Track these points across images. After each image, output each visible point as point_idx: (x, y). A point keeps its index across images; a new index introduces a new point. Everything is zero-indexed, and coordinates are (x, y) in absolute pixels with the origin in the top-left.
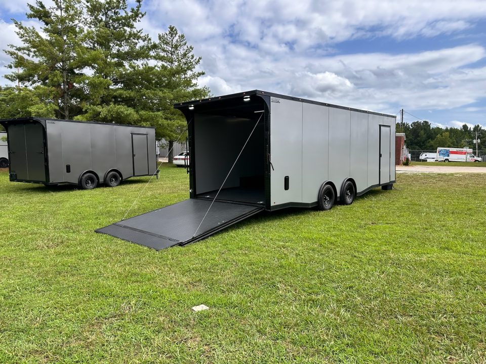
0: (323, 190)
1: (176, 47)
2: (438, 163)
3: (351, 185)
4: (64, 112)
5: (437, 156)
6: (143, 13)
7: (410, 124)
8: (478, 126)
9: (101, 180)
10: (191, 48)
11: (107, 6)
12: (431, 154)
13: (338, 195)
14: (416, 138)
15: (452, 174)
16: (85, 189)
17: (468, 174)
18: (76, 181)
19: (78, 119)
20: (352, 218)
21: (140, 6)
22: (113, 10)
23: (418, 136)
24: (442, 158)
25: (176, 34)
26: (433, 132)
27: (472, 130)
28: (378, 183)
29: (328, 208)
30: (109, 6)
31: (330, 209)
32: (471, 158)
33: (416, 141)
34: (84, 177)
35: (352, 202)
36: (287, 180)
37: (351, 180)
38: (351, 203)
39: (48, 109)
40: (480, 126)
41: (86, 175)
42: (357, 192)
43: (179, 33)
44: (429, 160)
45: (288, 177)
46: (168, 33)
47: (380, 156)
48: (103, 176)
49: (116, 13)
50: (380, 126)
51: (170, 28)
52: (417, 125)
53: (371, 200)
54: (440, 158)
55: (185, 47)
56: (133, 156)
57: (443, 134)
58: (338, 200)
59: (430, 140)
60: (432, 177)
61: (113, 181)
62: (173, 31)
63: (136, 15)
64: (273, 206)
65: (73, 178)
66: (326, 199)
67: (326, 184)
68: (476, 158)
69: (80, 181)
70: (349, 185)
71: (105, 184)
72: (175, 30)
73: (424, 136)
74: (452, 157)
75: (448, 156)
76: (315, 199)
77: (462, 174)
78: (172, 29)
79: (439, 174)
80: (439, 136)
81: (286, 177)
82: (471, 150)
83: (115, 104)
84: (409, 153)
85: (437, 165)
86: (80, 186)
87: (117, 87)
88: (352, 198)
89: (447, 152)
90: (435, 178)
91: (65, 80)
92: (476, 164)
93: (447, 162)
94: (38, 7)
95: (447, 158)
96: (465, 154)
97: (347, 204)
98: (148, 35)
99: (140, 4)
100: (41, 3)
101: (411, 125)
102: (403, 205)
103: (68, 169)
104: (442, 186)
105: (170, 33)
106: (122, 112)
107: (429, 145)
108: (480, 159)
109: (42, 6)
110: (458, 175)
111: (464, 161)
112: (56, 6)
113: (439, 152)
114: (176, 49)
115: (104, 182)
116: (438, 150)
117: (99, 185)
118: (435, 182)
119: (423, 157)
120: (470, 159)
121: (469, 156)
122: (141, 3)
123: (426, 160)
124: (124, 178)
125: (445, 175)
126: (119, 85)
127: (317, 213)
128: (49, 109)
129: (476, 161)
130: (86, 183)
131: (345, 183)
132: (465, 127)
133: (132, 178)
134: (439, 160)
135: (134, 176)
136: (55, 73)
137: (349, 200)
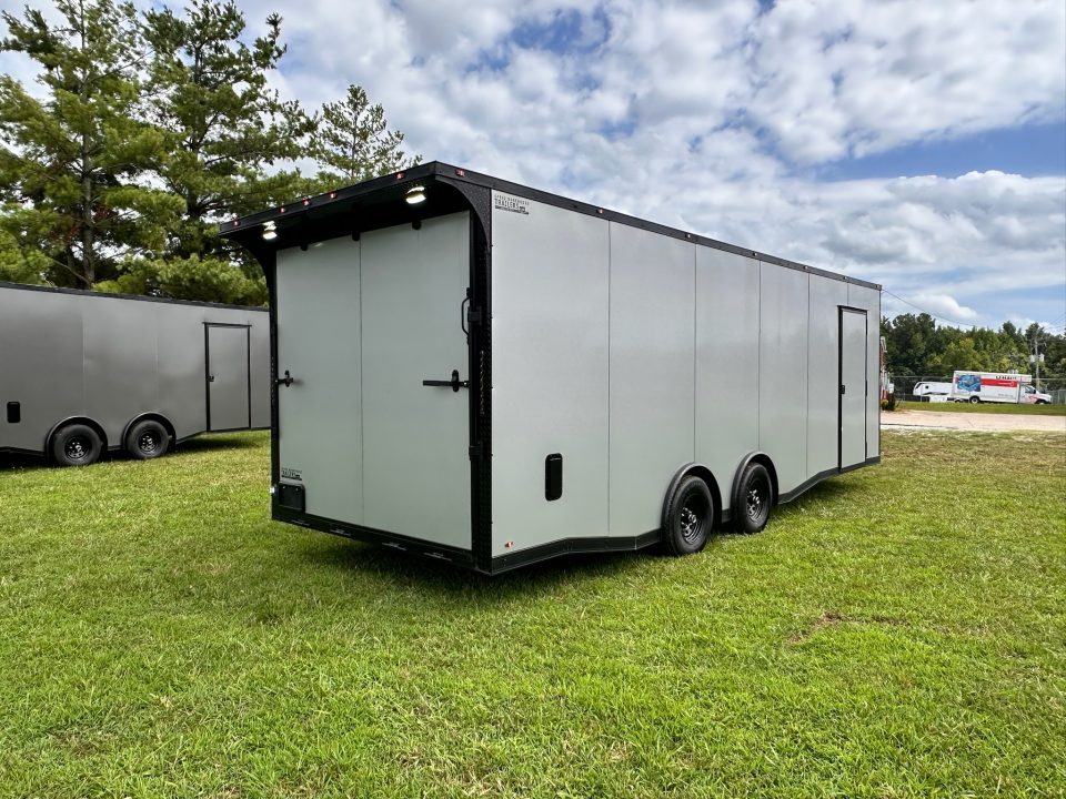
0: (679, 494)
1: (364, 135)
2: (955, 405)
3: (761, 473)
4: (83, 275)
5: (953, 388)
6: (281, 49)
7: (891, 320)
8: (1036, 326)
9: (114, 441)
10: (398, 136)
11: (198, 32)
12: (938, 384)
13: (725, 505)
14: (903, 350)
15: (1006, 436)
16: (65, 465)
17: (1046, 436)
18: (38, 446)
19: (100, 289)
20: (763, 590)
21: (277, 33)
22: (213, 43)
23: (910, 346)
24: (966, 394)
25: (365, 104)
26: (941, 338)
27: (1024, 333)
28: (836, 466)
29: (692, 547)
30: (204, 33)
31: (700, 549)
32: (1028, 395)
33: (904, 356)
34: (60, 436)
35: (765, 523)
36: (554, 466)
37: (762, 460)
38: (763, 527)
39: (27, 263)
40: (1041, 325)
41: (66, 430)
42: (781, 492)
43: (372, 104)
44: (933, 399)
45: (559, 456)
46: (346, 101)
47: (841, 390)
48: (121, 431)
49: (219, 49)
50: (840, 308)
51: (351, 91)
52: (905, 321)
53: (818, 516)
54: (959, 394)
55: (384, 135)
56: (209, 379)
57: (961, 342)
58: (724, 520)
59: (934, 354)
60: (962, 443)
61: (147, 443)
62: (357, 98)
63: (266, 53)
64: (502, 559)
65: (29, 438)
66: (686, 520)
67: (687, 474)
68: (1039, 395)
69: (51, 442)
70: (757, 473)
71: (125, 453)
72: (363, 95)
73: (923, 346)
74: (987, 393)
75: (978, 389)
76: (651, 523)
77: (1029, 434)
78: (354, 92)
79: (975, 435)
80: (952, 345)
81: (549, 457)
82: (1028, 378)
83: (201, 256)
84: (891, 382)
85: (957, 410)
86: (48, 458)
87: (222, 220)
88: (764, 513)
89: (975, 381)
90: (970, 446)
91: (88, 198)
92: (1040, 408)
93: (976, 404)
94: (31, 25)
95: (974, 393)
96: (1015, 386)
97: (750, 531)
98: (297, 102)
99: (276, 29)
100: (37, 15)
101: (894, 322)
102: (913, 537)
103: (14, 413)
104: (996, 470)
105: (351, 102)
106: (216, 276)
107: (930, 364)
108: (1047, 397)
109: (39, 23)
110: (1021, 438)
111: (1013, 401)
112: (70, 27)
113: (958, 380)
114: (365, 139)
115: (121, 446)
116: (955, 376)
117: (107, 455)
118: (974, 457)
119: (919, 391)
120: (1027, 398)
121: (1023, 390)
122: (279, 26)
123: (928, 399)
124: (180, 435)
125: (989, 435)
126: (226, 215)
127: (655, 566)
128: (32, 264)
129: (1039, 401)
130: (67, 451)
131: (747, 469)
132: (1008, 327)
133: (204, 436)
134: (958, 397)
135: (208, 430)
136: (60, 180)
137: (755, 518)
